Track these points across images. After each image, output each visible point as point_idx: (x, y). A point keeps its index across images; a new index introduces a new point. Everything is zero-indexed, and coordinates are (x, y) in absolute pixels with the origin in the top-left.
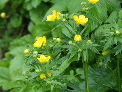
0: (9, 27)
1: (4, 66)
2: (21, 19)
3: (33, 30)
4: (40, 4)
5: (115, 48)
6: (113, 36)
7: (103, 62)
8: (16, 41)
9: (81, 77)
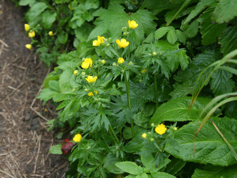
0: (56, 43)
1: (54, 79)
2: (67, 35)
3: (79, 47)
4: (84, 23)
5: (153, 67)
6: (150, 57)
7: (142, 79)
8: (63, 56)
9: (123, 90)
